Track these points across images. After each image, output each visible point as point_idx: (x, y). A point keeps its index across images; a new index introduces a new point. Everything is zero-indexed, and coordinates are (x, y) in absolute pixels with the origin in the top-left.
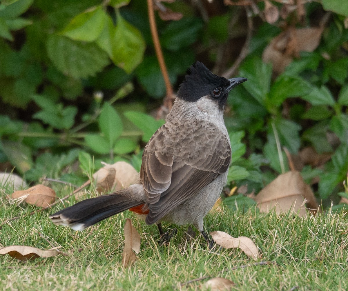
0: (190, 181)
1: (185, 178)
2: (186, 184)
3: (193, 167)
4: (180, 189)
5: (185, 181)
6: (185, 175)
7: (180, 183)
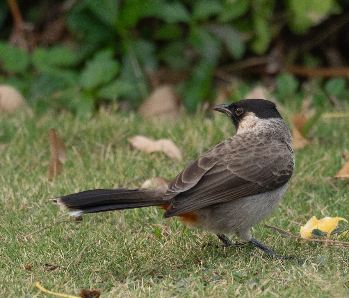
0: (224, 185)
1: (220, 181)
2: (218, 186)
3: (233, 173)
4: (209, 190)
5: (218, 184)
6: (222, 178)
7: (211, 185)
